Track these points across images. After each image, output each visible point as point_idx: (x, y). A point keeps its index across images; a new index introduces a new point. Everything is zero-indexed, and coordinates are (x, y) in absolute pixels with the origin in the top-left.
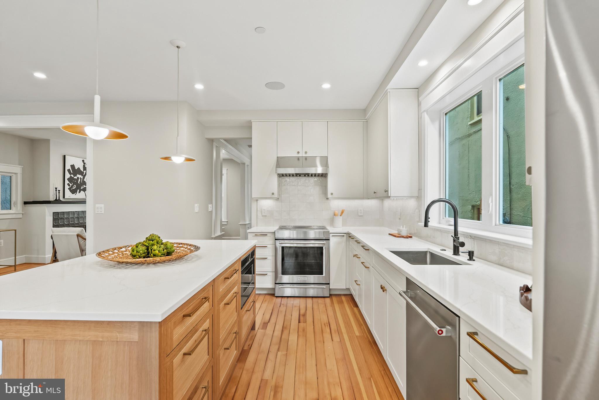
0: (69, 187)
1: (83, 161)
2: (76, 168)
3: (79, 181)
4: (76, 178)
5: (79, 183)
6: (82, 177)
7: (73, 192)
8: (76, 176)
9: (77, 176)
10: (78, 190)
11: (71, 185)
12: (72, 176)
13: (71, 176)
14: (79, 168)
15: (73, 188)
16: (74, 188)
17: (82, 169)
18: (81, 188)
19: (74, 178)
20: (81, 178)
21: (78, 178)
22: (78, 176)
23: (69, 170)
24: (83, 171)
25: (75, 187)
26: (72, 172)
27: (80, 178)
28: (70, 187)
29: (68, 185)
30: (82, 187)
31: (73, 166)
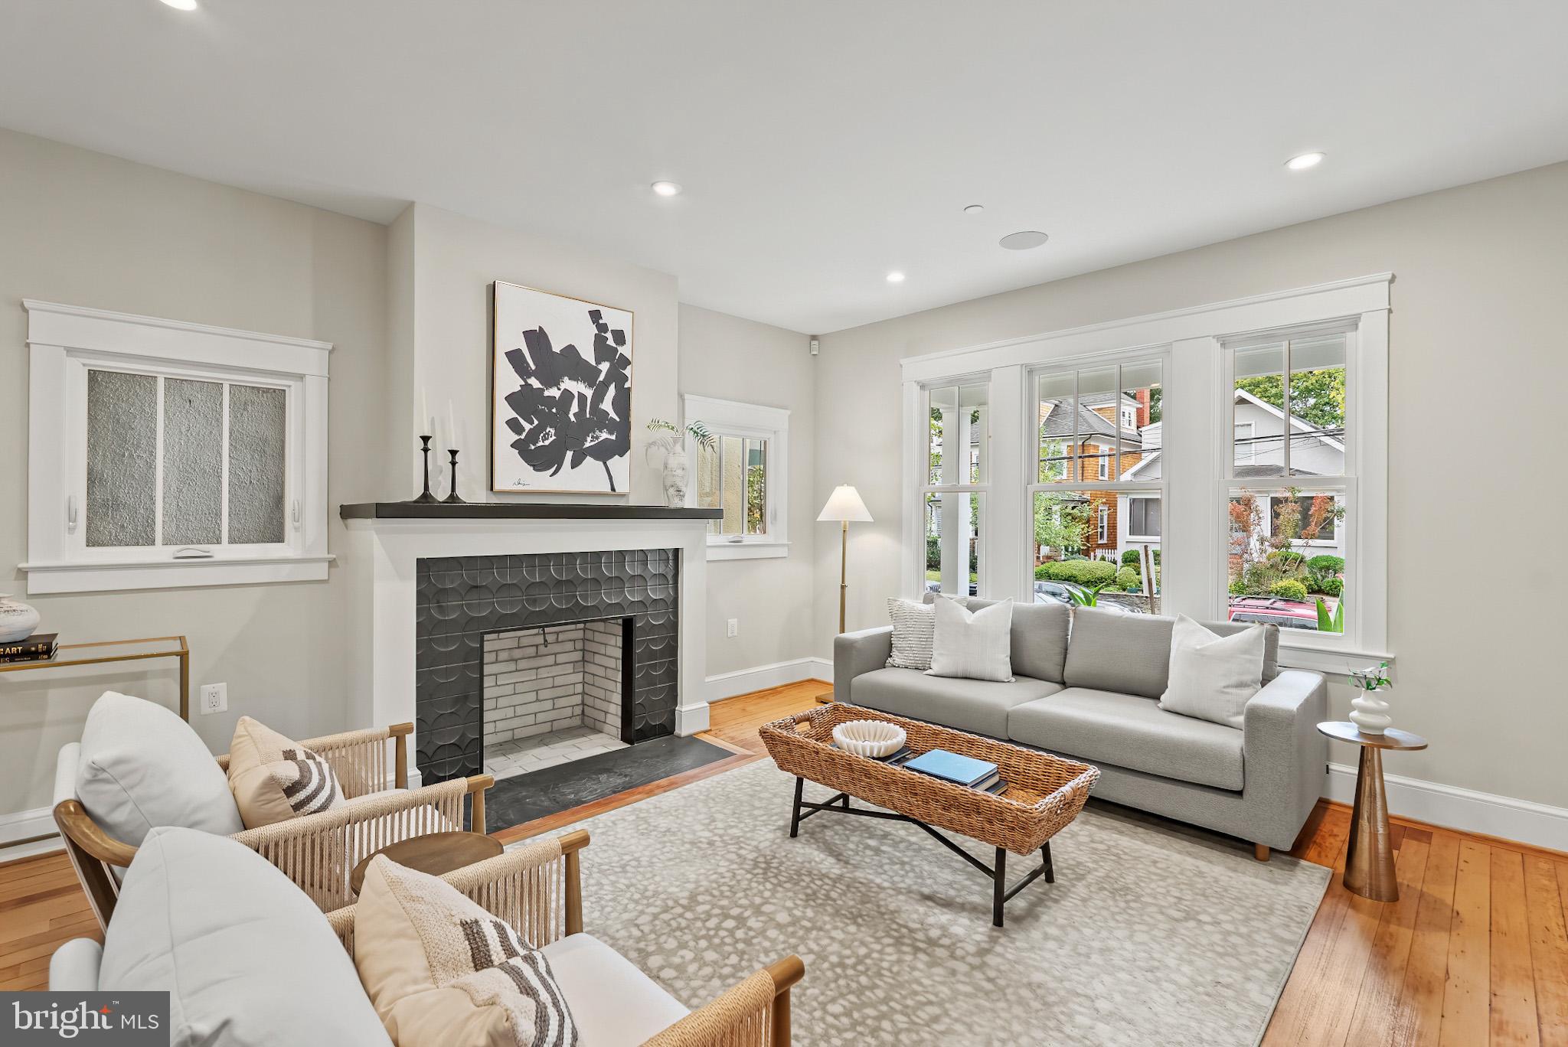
0: (517, 437)
1: (595, 316)
2: (557, 348)
3: (575, 408)
4: (554, 392)
5: (573, 419)
6: (589, 393)
7: (542, 459)
8: (556, 384)
9: (563, 386)
10: (569, 454)
11: (527, 427)
12: (535, 383)
13: (527, 386)
14: (570, 350)
15: (540, 444)
16: (547, 443)
17: (588, 354)
18: (588, 444)
19: (546, 393)
20: (582, 398)
21: (567, 395)
22: (567, 384)
23: (514, 357)
24: (594, 363)
25: (551, 440)
26: (533, 367)
27: (576, 395)
28: (523, 437)
29: (513, 425)
30: (589, 439)
31: (537, 338)
